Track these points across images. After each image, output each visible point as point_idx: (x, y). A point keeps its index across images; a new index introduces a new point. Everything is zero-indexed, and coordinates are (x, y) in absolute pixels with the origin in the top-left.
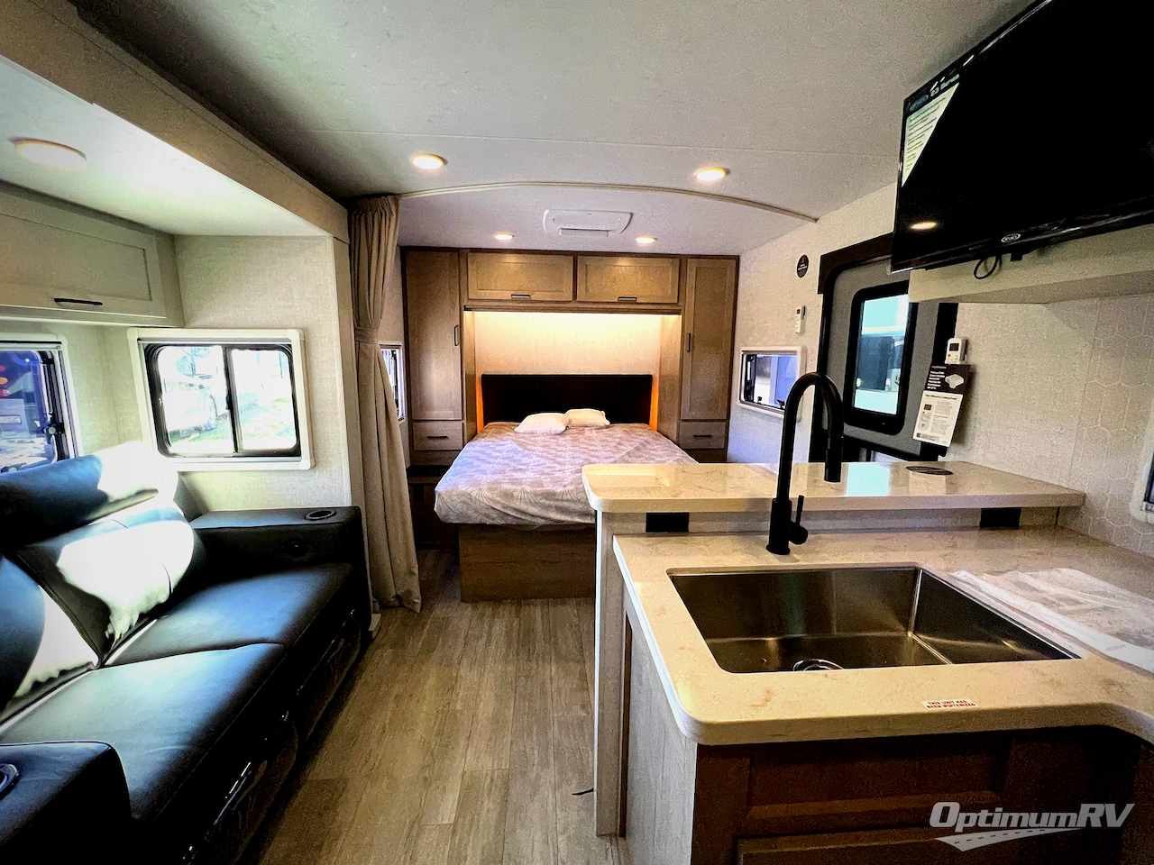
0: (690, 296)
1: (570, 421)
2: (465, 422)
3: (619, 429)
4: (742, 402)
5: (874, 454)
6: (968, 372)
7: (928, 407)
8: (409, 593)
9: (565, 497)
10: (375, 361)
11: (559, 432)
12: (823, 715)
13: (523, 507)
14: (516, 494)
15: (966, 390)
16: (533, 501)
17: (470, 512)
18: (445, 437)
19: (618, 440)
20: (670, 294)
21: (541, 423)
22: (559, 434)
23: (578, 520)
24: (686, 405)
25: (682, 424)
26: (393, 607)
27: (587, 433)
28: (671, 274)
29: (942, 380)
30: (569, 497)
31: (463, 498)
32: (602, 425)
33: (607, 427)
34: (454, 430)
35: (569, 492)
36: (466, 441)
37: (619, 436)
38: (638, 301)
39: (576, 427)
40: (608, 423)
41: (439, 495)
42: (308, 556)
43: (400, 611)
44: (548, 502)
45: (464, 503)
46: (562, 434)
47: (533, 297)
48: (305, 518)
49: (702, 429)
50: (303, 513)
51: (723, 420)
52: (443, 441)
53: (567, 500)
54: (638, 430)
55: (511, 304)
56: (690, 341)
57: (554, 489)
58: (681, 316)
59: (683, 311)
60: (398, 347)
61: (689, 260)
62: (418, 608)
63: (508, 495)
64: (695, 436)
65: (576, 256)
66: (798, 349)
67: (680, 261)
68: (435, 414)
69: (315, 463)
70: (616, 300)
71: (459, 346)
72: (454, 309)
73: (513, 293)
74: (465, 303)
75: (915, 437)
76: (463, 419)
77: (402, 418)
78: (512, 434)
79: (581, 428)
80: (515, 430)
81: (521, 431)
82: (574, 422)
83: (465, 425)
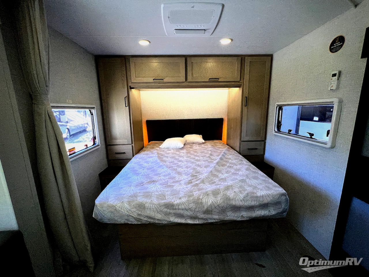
0: (247, 77)
1: (186, 141)
2: (133, 145)
3: (209, 145)
4: (276, 132)
9: (180, 207)
11: (180, 148)
13: (152, 214)
14: (147, 205)
16: (159, 210)
18: (124, 153)
19: (210, 152)
20: (236, 76)
22: (180, 149)
23: (190, 222)
24: (244, 134)
25: (242, 143)
27: (194, 146)
28: (236, 66)
30: (183, 207)
32: (201, 142)
33: (203, 143)
34: (128, 149)
35: (183, 204)
36: (134, 154)
37: (210, 149)
38: (220, 80)
39: (189, 144)
40: (204, 141)
41: (96, 206)
44: (168, 211)
45: (112, 212)
46: (182, 148)
47: (165, 80)
49: (252, 145)
51: (263, 141)
52: (123, 155)
53: (183, 209)
54: (218, 144)
55: (153, 84)
56: (246, 101)
57: (173, 201)
58: (241, 88)
59: (242, 85)
60: (93, 108)
61: (246, 57)
63: (141, 206)
64: (248, 149)
65: (186, 58)
67: (242, 58)
68: (118, 141)
70: (208, 80)
71: (128, 107)
72: (124, 88)
73: (154, 78)
74: (130, 85)
76: (132, 143)
77: (98, 145)
78: (158, 149)
79: (192, 144)
80: (160, 147)
81: (163, 147)
82: (188, 142)
83: (134, 146)
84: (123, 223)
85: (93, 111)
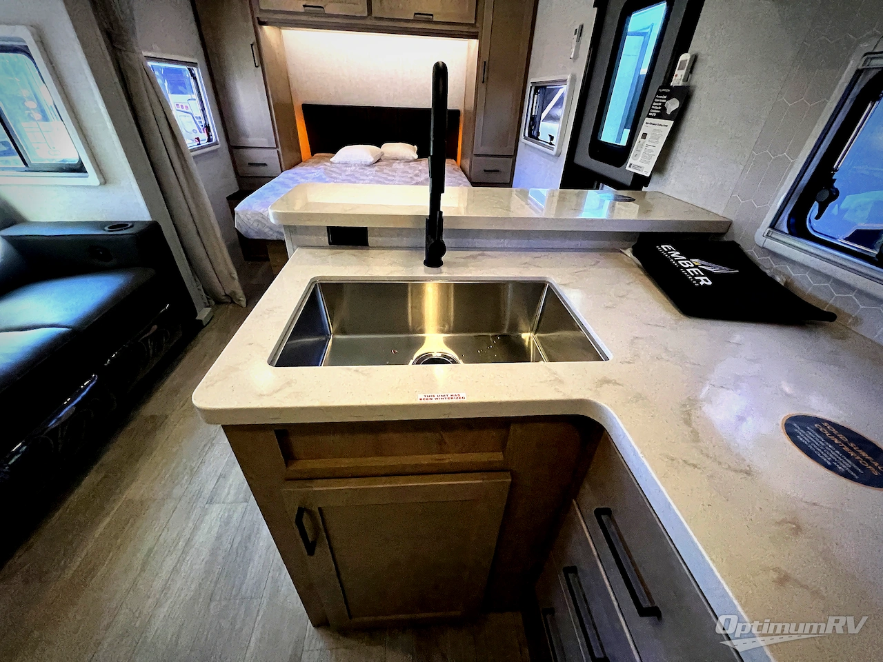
0: (488, 15)
1: (383, 154)
2: (280, 150)
4: (525, 138)
5: (603, 186)
6: (685, 95)
7: (644, 136)
8: (234, 293)
10: (142, 73)
11: (368, 163)
12: (317, 404)
15: (678, 118)
17: (267, 230)
18: (265, 165)
20: (467, 14)
21: (356, 154)
22: (369, 166)
24: (478, 139)
25: (474, 158)
26: (227, 303)
27: (396, 165)
29: (663, 104)
31: (256, 218)
32: (411, 159)
33: (415, 160)
34: (270, 157)
38: (435, 19)
39: (387, 159)
40: (416, 157)
41: (237, 214)
42: (113, 262)
43: (231, 307)
45: (258, 221)
46: (371, 165)
47: (327, 10)
48: (105, 230)
49: (491, 164)
50: (101, 225)
51: (511, 156)
52: (262, 168)
55: (305, 18)
56: (484, 70)
58: (478, 41)
59: (480, 35)
60: (195, 64)
62: (244, 304)
64: (485, 171)
66: (569, 77)
68: (252, 140)
69: (105, 181)
70: (412, 17)
71: (260, 68)
74: (258, 14)
75: (627, 168)
76: (277, 147)
77: (216, 144)
78: (328, 164)
79: (391, 161)
80: (331, 160)
81: (336, 162)
82: (385, 155)
83: (281, 152)
84: (275, 238)
85: (195, 70)
